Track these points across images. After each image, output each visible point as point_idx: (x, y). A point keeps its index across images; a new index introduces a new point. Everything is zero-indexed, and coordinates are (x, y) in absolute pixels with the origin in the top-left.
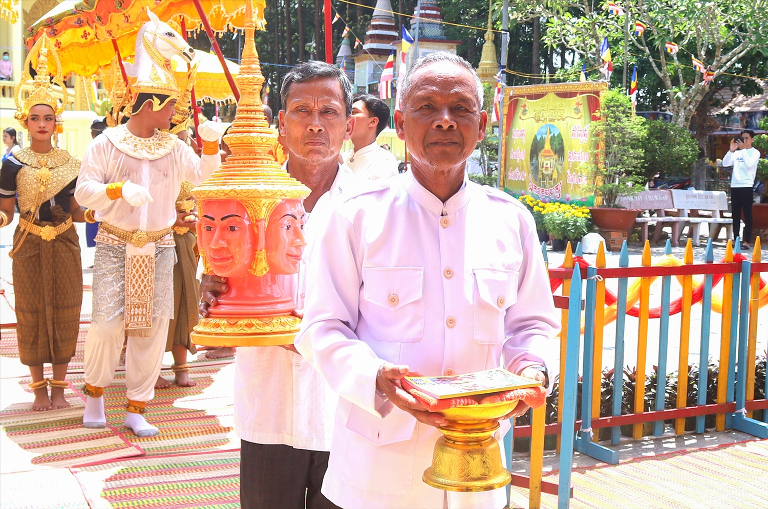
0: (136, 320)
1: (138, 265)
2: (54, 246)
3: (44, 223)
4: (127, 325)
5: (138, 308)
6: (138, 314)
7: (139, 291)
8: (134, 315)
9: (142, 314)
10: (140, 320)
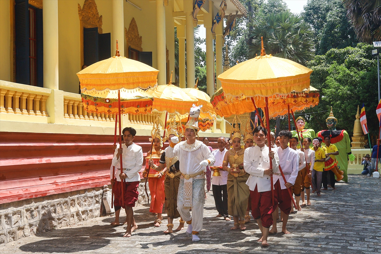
0: (187, 203)
1: (187, 185)
2: (174, 180)
3: (171, 172)
4: (184, 205)
5: (188, 199)
6: (187, 202)
7: (188, 194)
8: (186, 202)
9: (189, 202)
10: (188, 204)
